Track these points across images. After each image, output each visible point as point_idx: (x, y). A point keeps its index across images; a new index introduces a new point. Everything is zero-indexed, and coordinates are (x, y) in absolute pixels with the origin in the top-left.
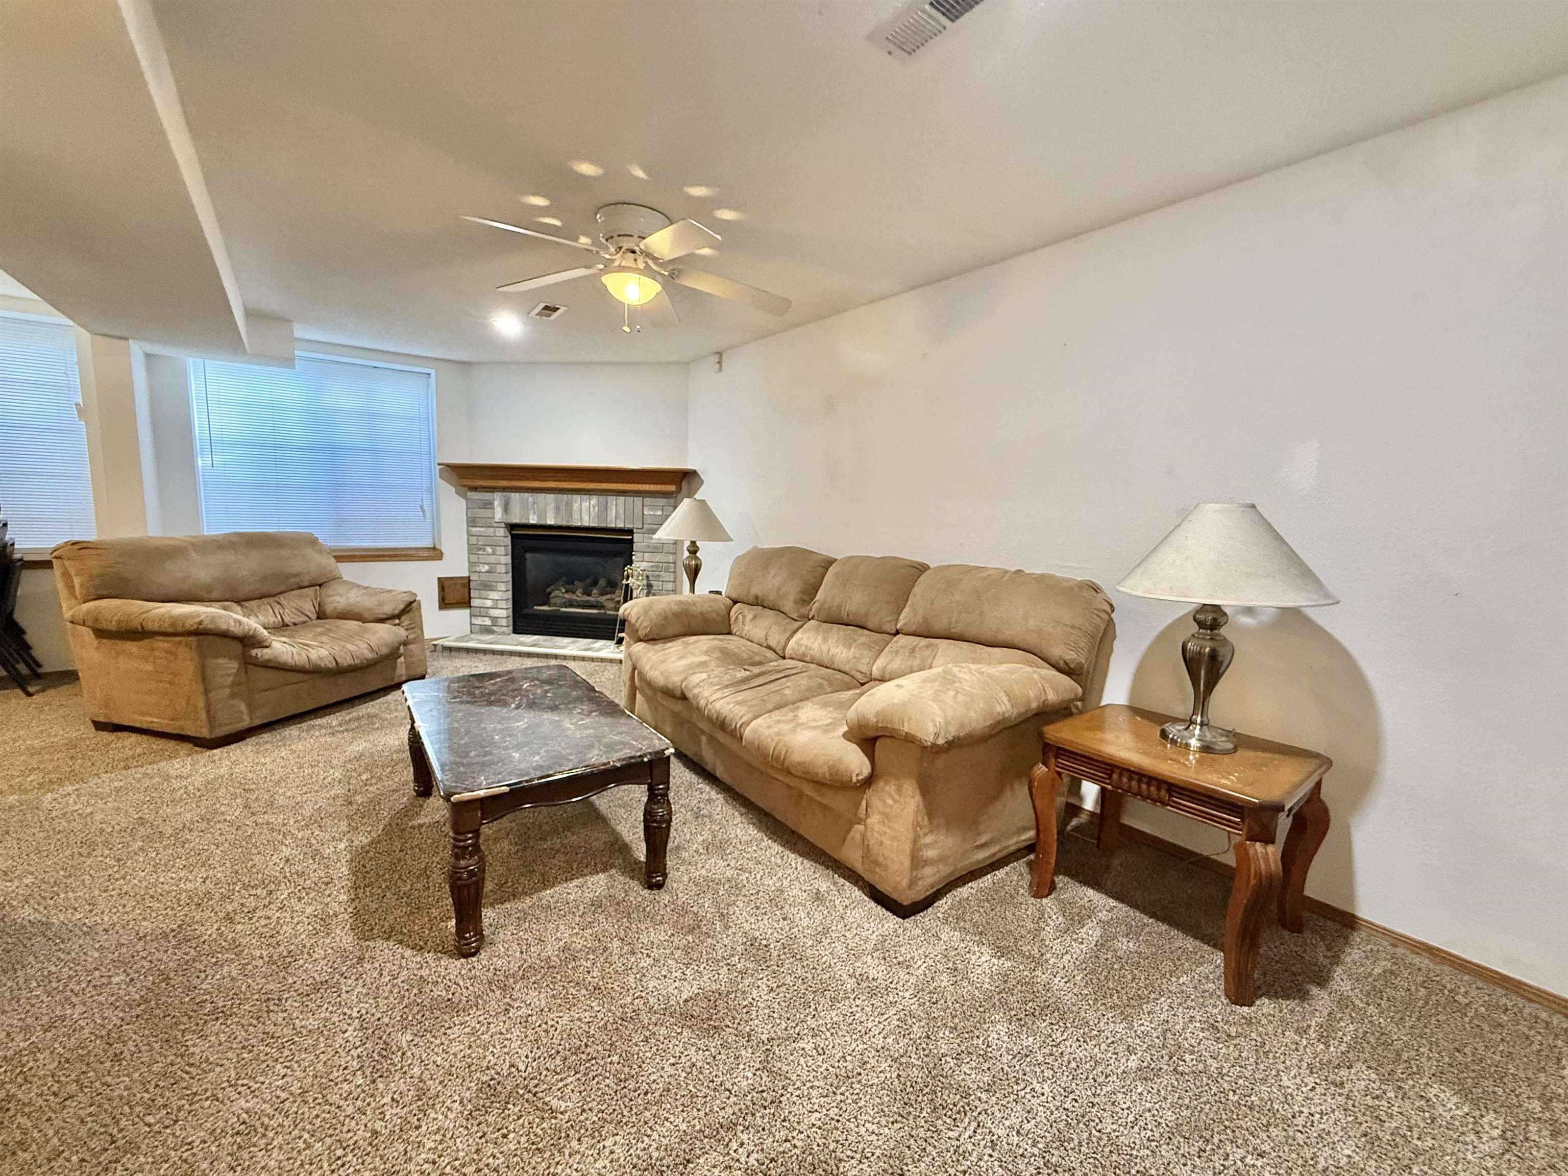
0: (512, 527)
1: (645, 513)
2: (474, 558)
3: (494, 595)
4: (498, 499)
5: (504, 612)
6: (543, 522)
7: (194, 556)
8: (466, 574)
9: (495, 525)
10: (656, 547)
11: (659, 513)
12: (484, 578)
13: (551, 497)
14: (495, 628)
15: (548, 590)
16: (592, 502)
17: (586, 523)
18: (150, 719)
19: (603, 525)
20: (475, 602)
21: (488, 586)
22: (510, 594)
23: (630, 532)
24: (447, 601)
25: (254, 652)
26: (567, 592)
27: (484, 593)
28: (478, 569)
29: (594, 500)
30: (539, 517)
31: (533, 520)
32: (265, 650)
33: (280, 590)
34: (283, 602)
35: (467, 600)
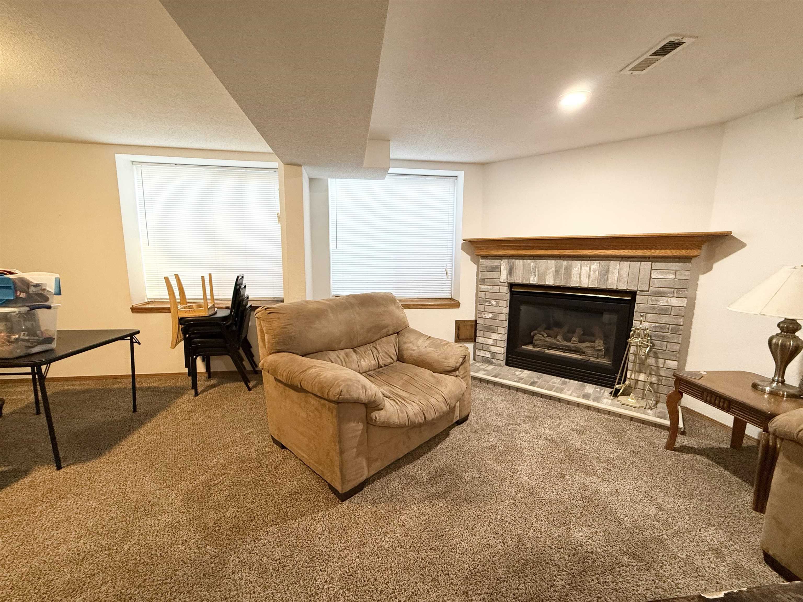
0: (511, 286)
1: (653, 276)
2: (481, 308)
3: (494, 336)
4: (504, 265)
5: (501, 350)
6: (542, 283)
7: (331, 316)
8: (474, 319)
9: (500, 284)
10: (664, 310)
12: (487, 322)
13: (552, 263)
14: (493, 360)
15: (532, 334)
16: (593, 267)
19: (603, 287)
20: (479, 340)
21: (490, 329)
22: (505, 337)
23: (633, 294)
24: (460, 338)
25: (374, 414)
27: (487, 334)
28: (484, 316)
29: (595, 265)
30: (538, 279)
31: (533, 280)
32: (382, 413)
33: (376, 338)
34: (378, 347)
35: (473, 337)
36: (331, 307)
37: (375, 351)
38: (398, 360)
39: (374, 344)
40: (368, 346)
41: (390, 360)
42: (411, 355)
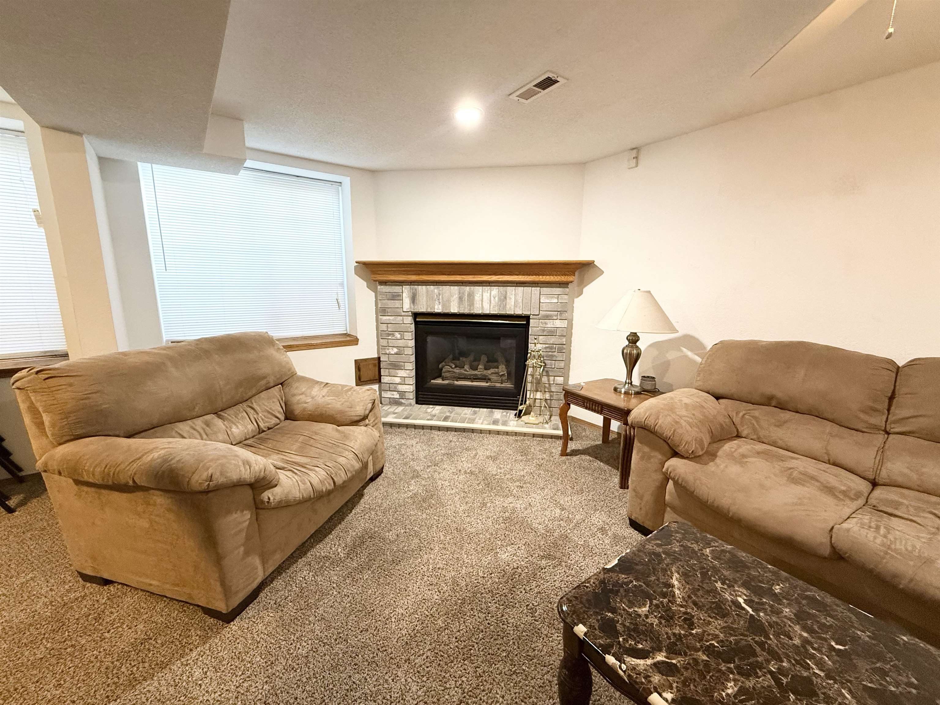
0: (416, 315)
1: (542, 301)
2: (383, 342)
3: (402, 373)
4: (406, 291)
5: (410, 388)
6: (447, 311)
8: (376, 356)
9: (403, 314)
10: (551, 331)
11: (555, 301)
12: (392, 358)
13: (455, 289)
14: (403, 401)
15: (440, 366)
16: (493, 293)
17: (487, 311)
19: (503, 312)
20: (385, 379)
21: (396, 366)
22: (413, 373)
23: (527, 318)
24: (362, 380)
26: (456, 367)
27: (393, 372)
28: (388, 352)
29: (495, 291)
30: (443, 306)
31: (438, 309)
33: (250, 394)
34: (255, 406)
35: (377, 377)
36: (171, 359)
37: (252, 411)
38: (286, 418)
39: (248, 403)
40: (239, 407)
41: (274, 421)
42: (304, 409)
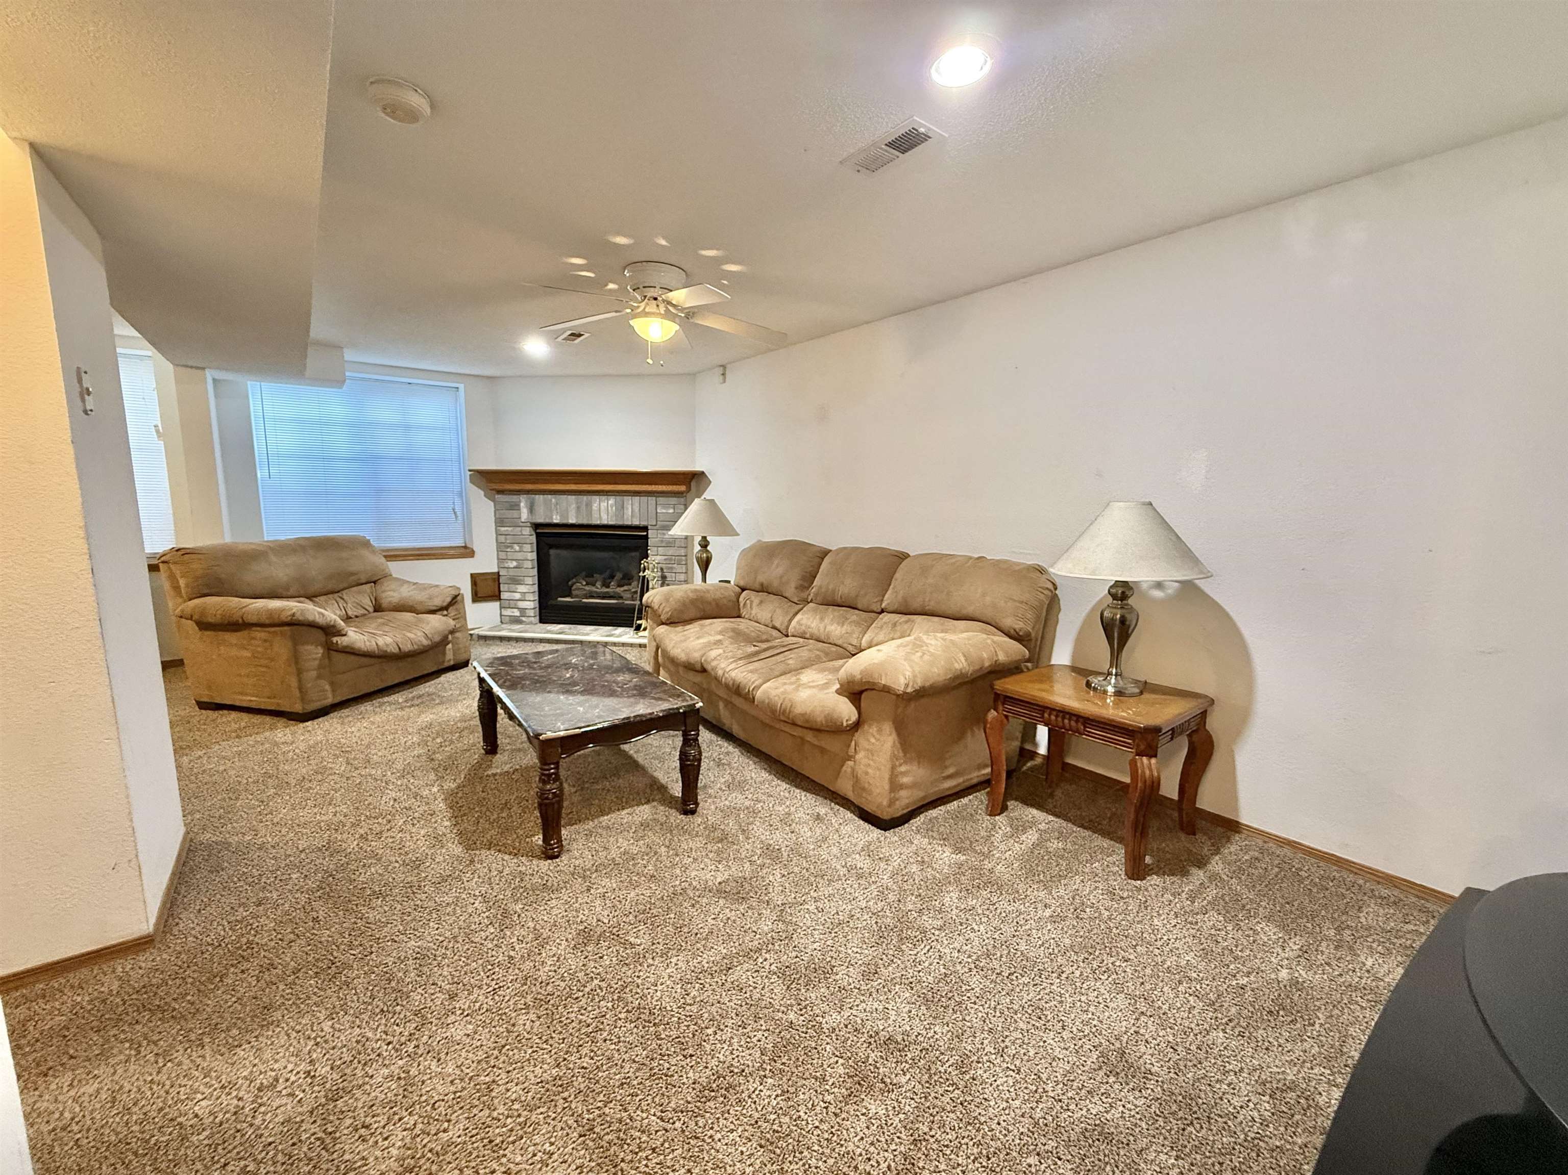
0: (536, 526)
1: (658, 511)
2: (503, 556)
3: (522, 588)
4: (523, 502)
5: (531, 604)
6: (565, 522)
7: (273, 558)
8: (496, 570)
9: (522, 524)
10: (669, 542)
11: (671, 511)
12: (512, 573)
13: (572, 498)
14: (524, 619)
15: (569, 583)
16: (610, 502)
17: (605, 521)
18: (249, 698)
19: (620, 523)
20: (504, 596)
21: (516, 581)
22: (536, 588)
23: (645, 529)
24: (479, 596)
25: (335, 639)
26: (587, 584)
27: (513, 587)
28: (506, 565)
29: (612, 501)
30: (561, 517)
31: (556, 519)
32: (343, 638)
33: (341, 586)
35: (497, 593)
36: (272, 551)
37: (342, 601)
38: (375, 611)
39: (339, 594)
40: (331, 596)
42: (390, 602)
